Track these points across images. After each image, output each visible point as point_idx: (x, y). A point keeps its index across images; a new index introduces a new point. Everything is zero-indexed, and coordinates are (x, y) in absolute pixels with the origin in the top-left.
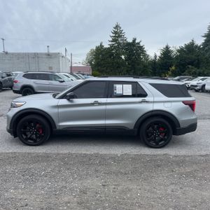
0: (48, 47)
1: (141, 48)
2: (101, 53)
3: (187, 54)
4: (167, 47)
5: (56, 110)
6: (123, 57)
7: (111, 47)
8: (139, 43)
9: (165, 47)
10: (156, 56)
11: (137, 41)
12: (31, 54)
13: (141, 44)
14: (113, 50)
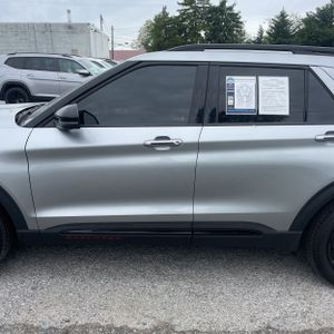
0: (69, 11)
1: (235, 18)
2: (164, 26)
3: (321, 26)
4: (283, 15)
5: (20, 168)
6: (202, 33)
7: (182, 14)
8: (231, 8)
9: (278, 14)
10: (261, 32)
11: (227, 5)
12: (39, 25)
13: (236, 10)
14: (184, 20)
